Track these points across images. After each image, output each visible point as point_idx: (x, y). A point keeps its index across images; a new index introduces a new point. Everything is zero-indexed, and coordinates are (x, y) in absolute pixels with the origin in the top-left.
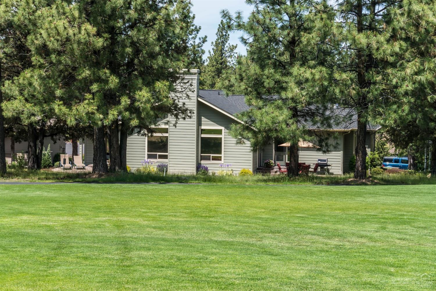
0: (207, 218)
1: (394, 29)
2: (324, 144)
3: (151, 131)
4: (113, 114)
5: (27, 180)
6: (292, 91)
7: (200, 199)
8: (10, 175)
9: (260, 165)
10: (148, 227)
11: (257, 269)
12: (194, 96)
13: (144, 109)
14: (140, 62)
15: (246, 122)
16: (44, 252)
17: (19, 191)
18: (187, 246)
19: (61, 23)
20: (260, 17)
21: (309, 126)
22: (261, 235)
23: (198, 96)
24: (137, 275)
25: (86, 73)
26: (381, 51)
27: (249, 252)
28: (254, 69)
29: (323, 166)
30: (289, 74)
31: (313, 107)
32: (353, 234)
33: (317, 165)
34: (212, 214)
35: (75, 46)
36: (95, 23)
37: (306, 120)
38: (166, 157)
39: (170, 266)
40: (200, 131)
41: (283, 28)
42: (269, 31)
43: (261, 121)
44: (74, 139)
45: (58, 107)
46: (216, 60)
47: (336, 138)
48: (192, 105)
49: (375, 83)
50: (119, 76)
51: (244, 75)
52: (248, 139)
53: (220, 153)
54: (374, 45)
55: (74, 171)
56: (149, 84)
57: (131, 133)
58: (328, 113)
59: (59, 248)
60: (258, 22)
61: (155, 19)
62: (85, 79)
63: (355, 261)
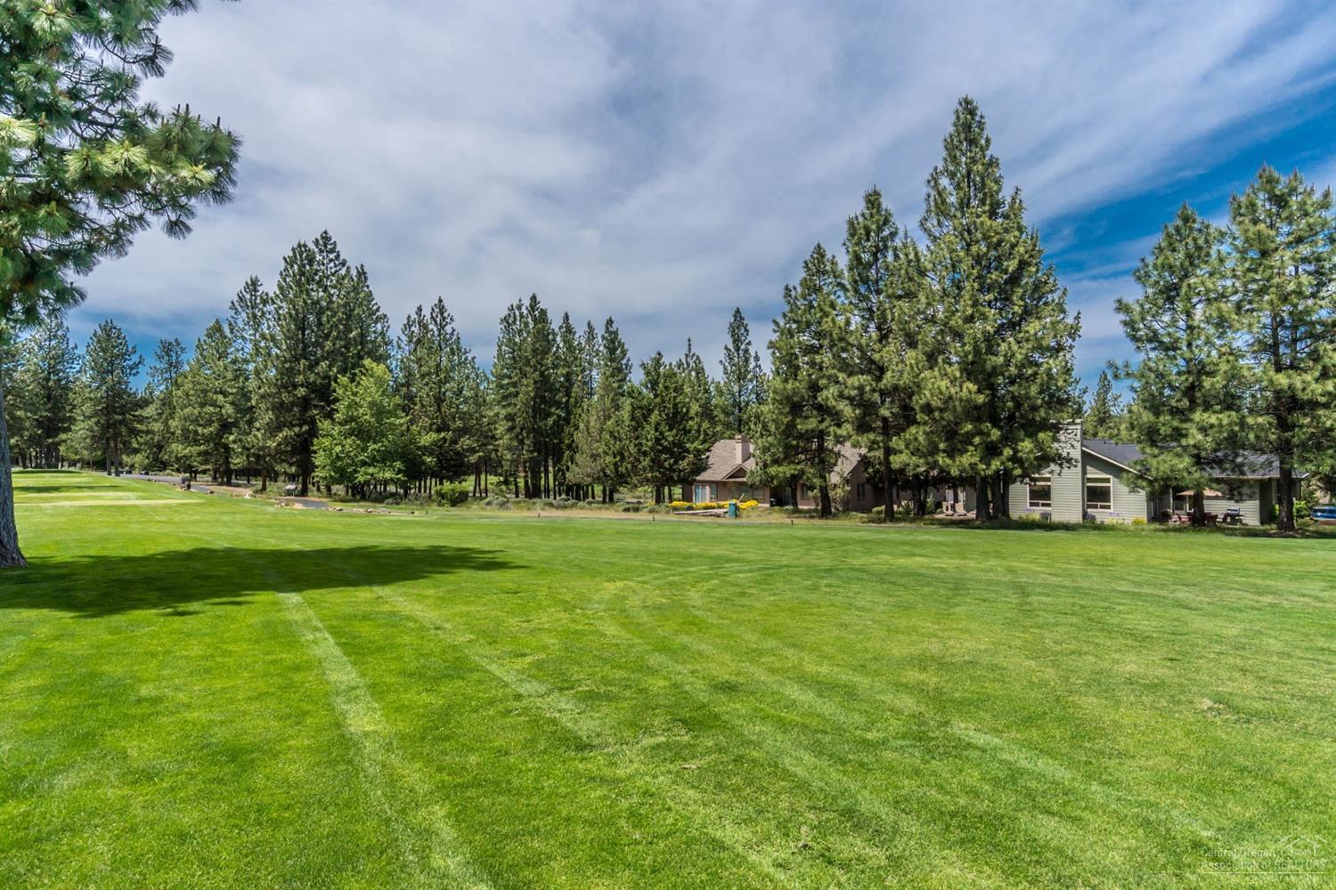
0: (1105, 568)
1: (1324, 367)
2: (1236, 493)
3: (1035, 480)
4: (996, 464)
5: (913, 525)
6: (1194, 437)
7: (1093, 547)
8: (898, 520)
9: (1155, 514)
10: (1043, 573)
11: (1176, 623)
12: (1078, 445)
13: (1027, 459)
14: (1021, 415)
15: (1140, 471)
16: (942, 591)
17: (909, 535)
18: (1089, 594)
19: (944, 384)
20: (1152, 364)
21: (1217, 473)
22: (1172, 587)
23: (1082, 445)
24: (1040, 620)
25: (969, 427)
26: (1308, 391)
27: (1161, 604)
28: (1147, 417)
29: (1234, 517)
30: (1191, 420)
31: (1219, 454)
32: (1292, 592)
33: (1226, 516)
34: (1109, 563)
35: (957, 403)
36: (976, 382)
37: (1212, 468)
38: (1049, 505)
39: (1074, 614)
40: (1085, 480)
41: (1179, 373)
42: (1163, 378)
43: (1157, 469)
44: (954, 488)
45: (942, 459)
46: (1098, 410)
47: (1251, 486)
48: (1076, 454)
49: (1301, 427)
50: (1000, 428)
51: (1135, 423)
52: (1143, 488)
53: (1109, 501)
54: (1299, 385)
55: (956, 517)
56: (1032, 435)
57: (1014, 482)
58: (1239, 460)
59: (956, 589)
60: (1150, 369)
61: (1036, 374)
62: (967, 433)
63: (1301, 622)
